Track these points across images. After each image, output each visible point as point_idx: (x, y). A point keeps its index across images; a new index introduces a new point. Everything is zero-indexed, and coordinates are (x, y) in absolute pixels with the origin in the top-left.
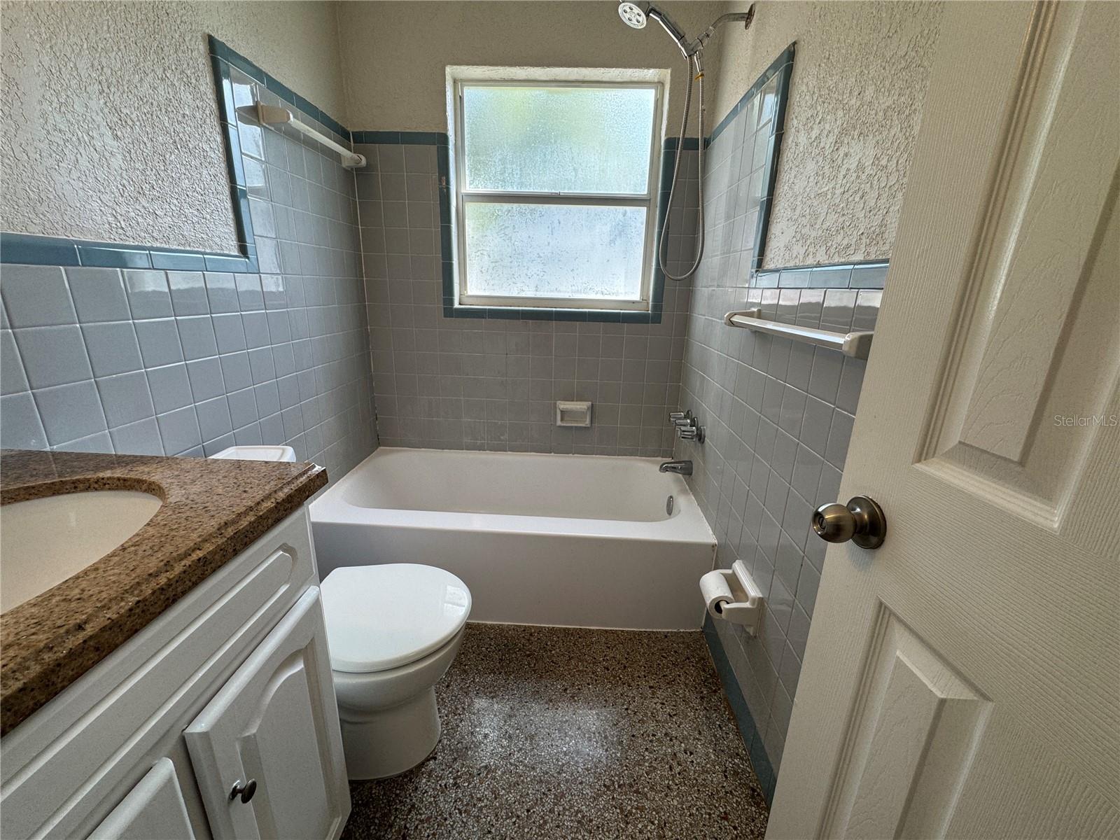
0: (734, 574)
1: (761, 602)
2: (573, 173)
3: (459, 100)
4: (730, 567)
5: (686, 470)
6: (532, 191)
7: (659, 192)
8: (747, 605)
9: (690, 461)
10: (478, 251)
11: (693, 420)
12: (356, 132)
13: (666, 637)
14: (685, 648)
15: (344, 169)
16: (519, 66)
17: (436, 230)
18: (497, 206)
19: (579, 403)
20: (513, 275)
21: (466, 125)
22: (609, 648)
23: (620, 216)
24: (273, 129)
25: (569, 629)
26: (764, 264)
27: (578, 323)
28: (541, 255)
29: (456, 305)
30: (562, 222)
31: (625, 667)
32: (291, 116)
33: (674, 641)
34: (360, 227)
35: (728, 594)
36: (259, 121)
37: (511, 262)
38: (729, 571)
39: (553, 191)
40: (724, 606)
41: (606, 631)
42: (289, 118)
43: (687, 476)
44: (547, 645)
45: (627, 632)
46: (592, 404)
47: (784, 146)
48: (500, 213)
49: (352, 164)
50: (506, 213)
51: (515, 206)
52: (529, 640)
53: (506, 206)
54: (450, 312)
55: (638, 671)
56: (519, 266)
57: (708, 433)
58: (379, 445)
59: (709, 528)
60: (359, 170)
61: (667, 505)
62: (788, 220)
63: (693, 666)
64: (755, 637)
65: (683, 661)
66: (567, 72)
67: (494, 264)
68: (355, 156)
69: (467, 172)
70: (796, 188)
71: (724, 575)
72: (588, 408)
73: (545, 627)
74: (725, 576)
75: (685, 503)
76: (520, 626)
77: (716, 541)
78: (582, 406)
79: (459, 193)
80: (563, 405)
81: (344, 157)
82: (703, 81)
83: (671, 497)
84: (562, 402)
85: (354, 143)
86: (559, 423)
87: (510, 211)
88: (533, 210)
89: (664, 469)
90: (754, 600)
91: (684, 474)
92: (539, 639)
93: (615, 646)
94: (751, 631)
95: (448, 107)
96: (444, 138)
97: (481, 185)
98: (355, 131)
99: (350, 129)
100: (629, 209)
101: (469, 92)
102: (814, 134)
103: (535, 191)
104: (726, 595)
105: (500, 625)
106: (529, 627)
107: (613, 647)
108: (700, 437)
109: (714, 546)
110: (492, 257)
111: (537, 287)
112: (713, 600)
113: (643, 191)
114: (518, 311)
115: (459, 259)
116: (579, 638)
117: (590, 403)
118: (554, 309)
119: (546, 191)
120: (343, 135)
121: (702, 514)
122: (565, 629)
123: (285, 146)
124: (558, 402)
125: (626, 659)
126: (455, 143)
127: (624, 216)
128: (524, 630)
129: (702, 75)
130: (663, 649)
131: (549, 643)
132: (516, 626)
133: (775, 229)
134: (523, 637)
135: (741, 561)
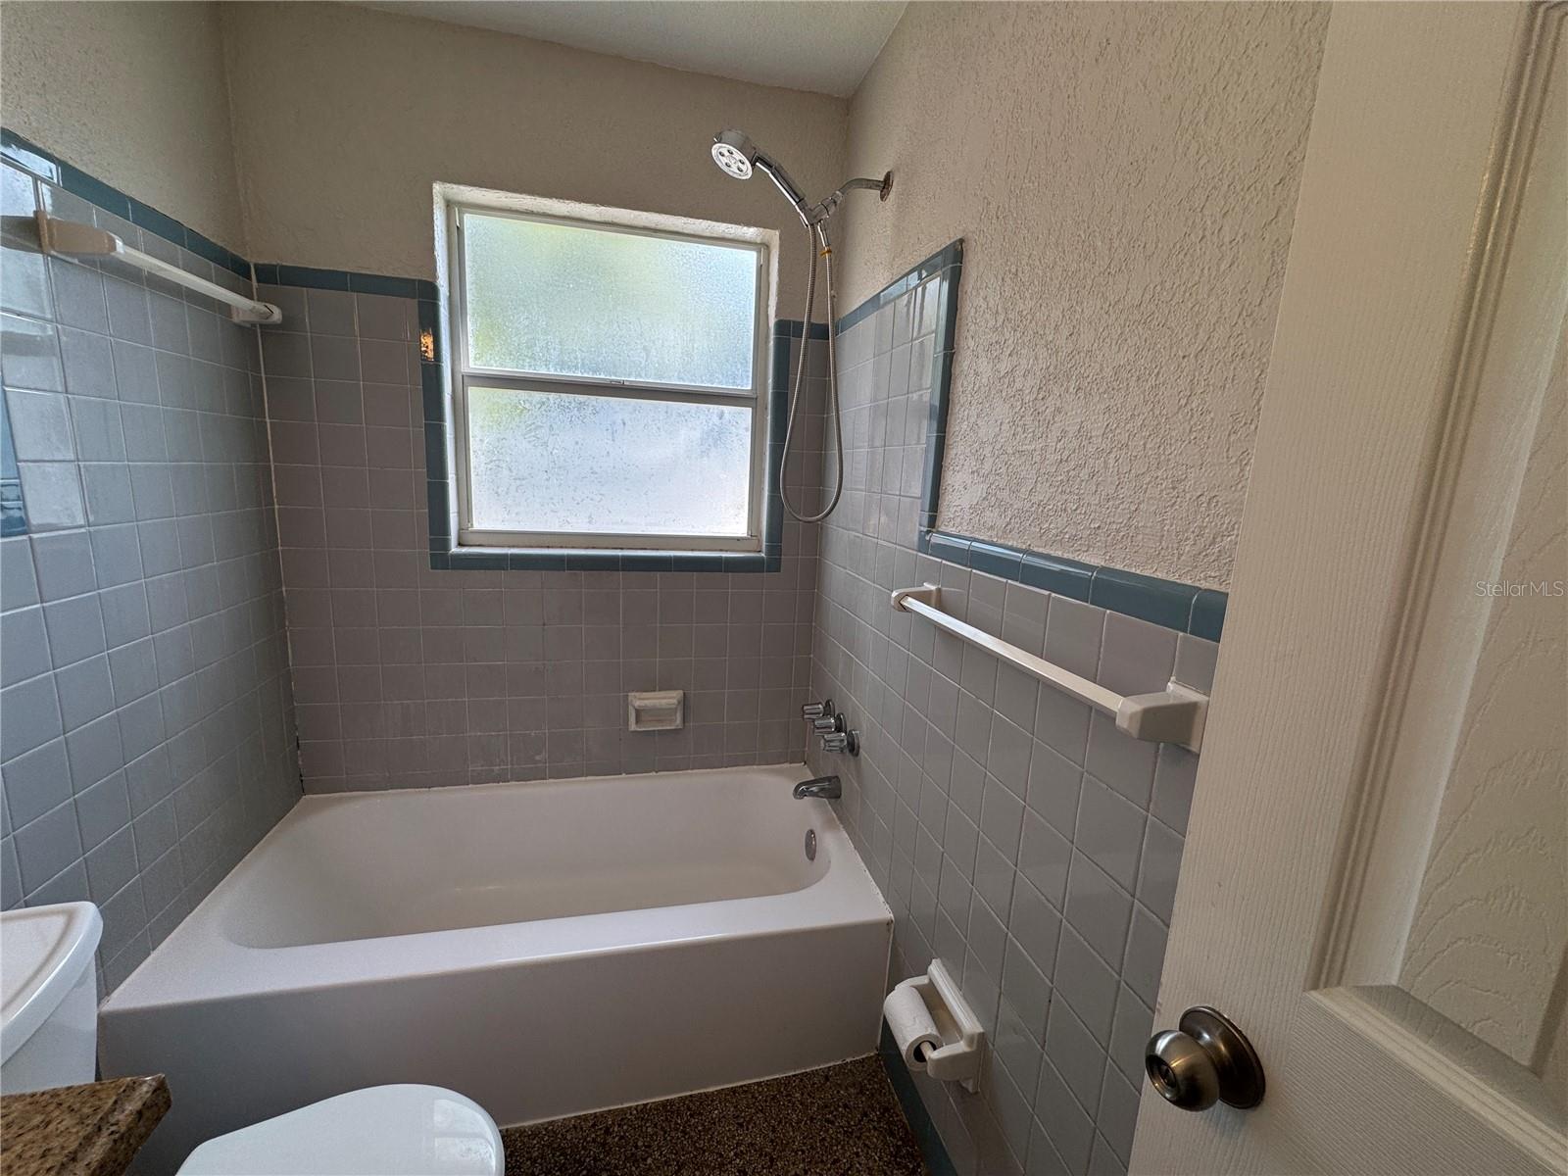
0: (931, 984)
1: (981, 1042)
2: (643, 354)
3: (456, 234)
4: (925, 972)
5: (829, 790)
6: (580, 375)
7: (770, 391)
8: (960, 1047)
9: (837, 777)
10: (491, 462)
11: (838, 718)
12: (263, 265)
13: (827, 1078)
14: (858, 1094)
15: (236, 325)
16: (556, 198)
17: (418, 430)
18: (523, 394)
19: (663, 694)
20: (552, 499)
21: (467, 270)
22: (741, 1125)
23: (715, 419)
24: (76, 261)
25: (671, 1102)
26: (938, 523)
27: (658, 574)
28: (596, 469)
29: (454, 549)
30: (628, 423)
31: (772, 1160)
32: (119, 243)
33: (840, 1085)
34: (268, 420)
35: (932, 1030)
36: (40, 246)
37: (547, 480)
38: (923, 980)
39: (613, 378)
40: (931, 1055)
41: (734, 1090)
42: (113, 247)
43: (833, 800)
44: (637, 1147)
45: (768, 1084)
46: (684, 694)
47: (956, 370)
48: (527, 406)
49: (254, 318)
50: (539, 406)
51: (552, 396)
52: (603, 1145)
53: (538, 396)
54: (441, 560)
55: (794, 1164)
56: (560, 485)
57: (863, 742)
58: (304, 792)
59: (878, 891)
60: (267, 329)
61: (806, 846)
62: (973, 472)
63: (875, 1128)
64: (977, 1093)
65: (860, 1121)
66: (632, 216)
67: (518, 482)
68: (260, 306)
69: (471, 341)
70: (982, 433)
71: (917, 988)
72: (679, 702)
73: (630, 1108)
74: (919, 989)
75: (836, 845)
76: (585, 1118)
77: (892, 915)
78: (668, 699)
79: (457, 369)
80: (640, 700)
81: (237, 308)
82: (830, 260)
83: (812, 832)
84: (637, 694)
85: (259, 281)
86: (633, 727)
87: (543, 403)
88: (581, 406)
89: (800, 792)
90: (971, 1040)
91: (828, 798)
92: (622, 1138)
93: (751, 1119)
94: (970, 1086)
95: (436, 243)
96: (429, 291)
97: (496, 361)
98: (261, 262)
99: (252, 260)
100: (727, 409)
101: (470, 222)
102: (1004, 366)
103: (585, 375)
104: (929, 1031)
105: (550, 1123)
106: (602, 1114)
107: (748, 1123)
108: (853, 748)
109: (889, 923)
110: (515, 472)
111: (590, 517)
112: (912, 1043)
113: (746, 385)
114: (560, 559)
115: (457, 474)
116: (692, 1116)
117: (681, 692)
118: (619, 553)
119: (602, 376)
120: (235, 269)
121: (863, 864)
122: (664, 1104)
123: (104, 291)
124: (631, 694)
125: (772, 1141)
126: (450, 296)
127: (720, 419)
128: (594, 1125)
129: (829, 251)
130: (826, 1107)
131: (640, 1144)
132: (579, 1117)
133: (953, 479)
134: (594, 1141)
135: (938, 960)
